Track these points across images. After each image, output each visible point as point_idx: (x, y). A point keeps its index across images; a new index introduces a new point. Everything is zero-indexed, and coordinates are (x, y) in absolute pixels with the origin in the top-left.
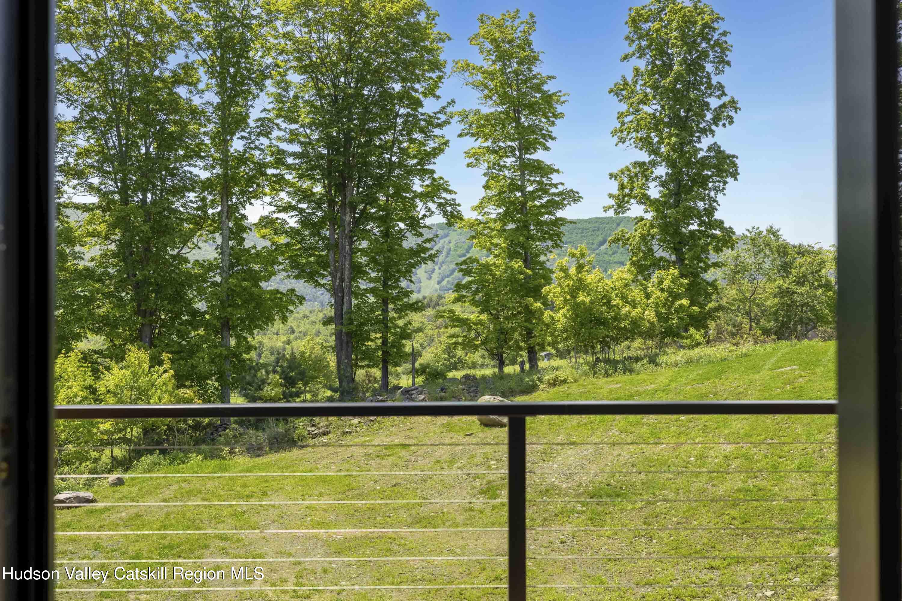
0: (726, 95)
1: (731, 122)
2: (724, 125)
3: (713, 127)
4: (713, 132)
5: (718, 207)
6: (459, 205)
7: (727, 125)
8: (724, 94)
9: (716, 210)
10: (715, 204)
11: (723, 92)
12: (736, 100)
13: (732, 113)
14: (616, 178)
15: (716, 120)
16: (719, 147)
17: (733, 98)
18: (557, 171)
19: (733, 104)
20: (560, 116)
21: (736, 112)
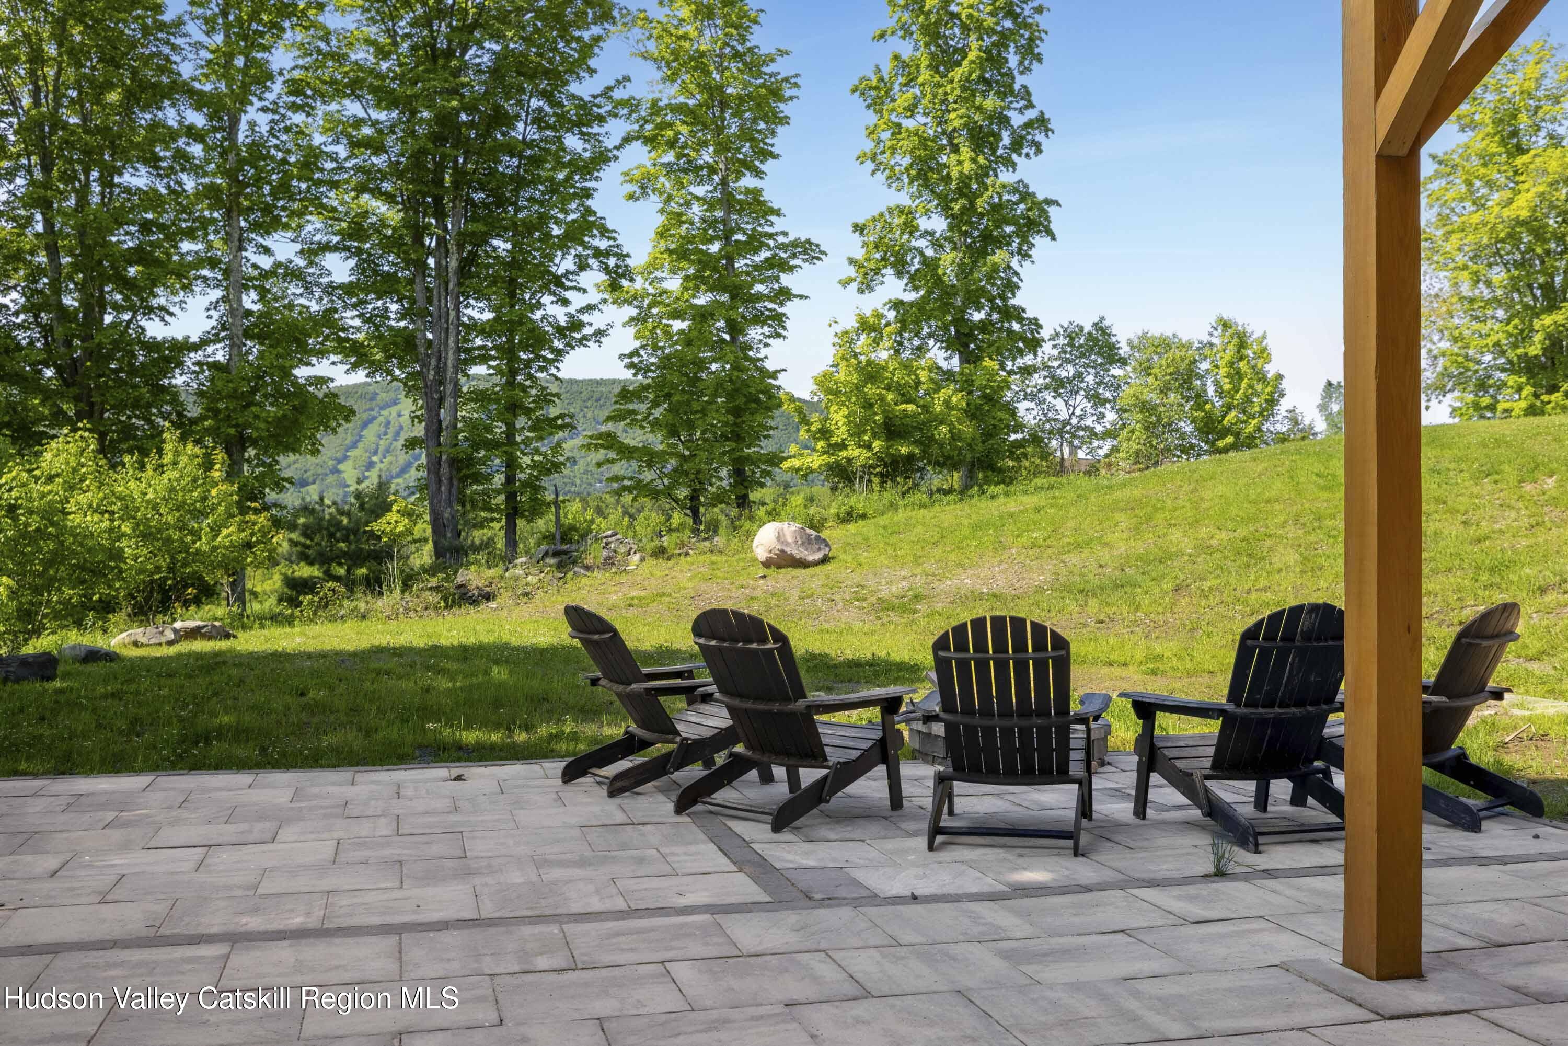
0: (1033, 106)
1: (1039, 151)
2: (1027, 155)
3: (1014, 157)
4: (1014, 165)
5: (1020, 284)
6: (628, 255)
7: (1032, 155)
8: (1030, 105)
9: (1019, 288)
10: (1015, 279)
11: (1029, 101)
12: (1046, 116)
13: (1040, 137)
14: (862, 233)
15: (1017, 145)
16: (1026, 186)
17: (1042, 113)
18: (778, 213)
19: (1042, 123)
20: (785, 121)
21: (1047, 136)
